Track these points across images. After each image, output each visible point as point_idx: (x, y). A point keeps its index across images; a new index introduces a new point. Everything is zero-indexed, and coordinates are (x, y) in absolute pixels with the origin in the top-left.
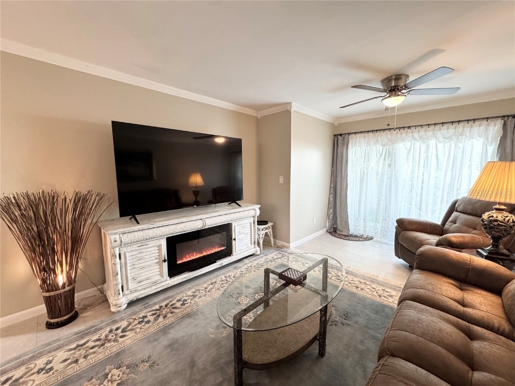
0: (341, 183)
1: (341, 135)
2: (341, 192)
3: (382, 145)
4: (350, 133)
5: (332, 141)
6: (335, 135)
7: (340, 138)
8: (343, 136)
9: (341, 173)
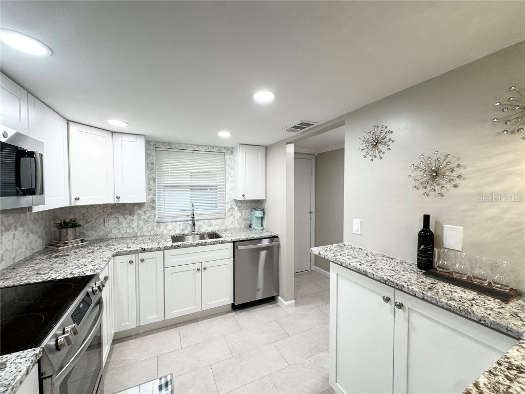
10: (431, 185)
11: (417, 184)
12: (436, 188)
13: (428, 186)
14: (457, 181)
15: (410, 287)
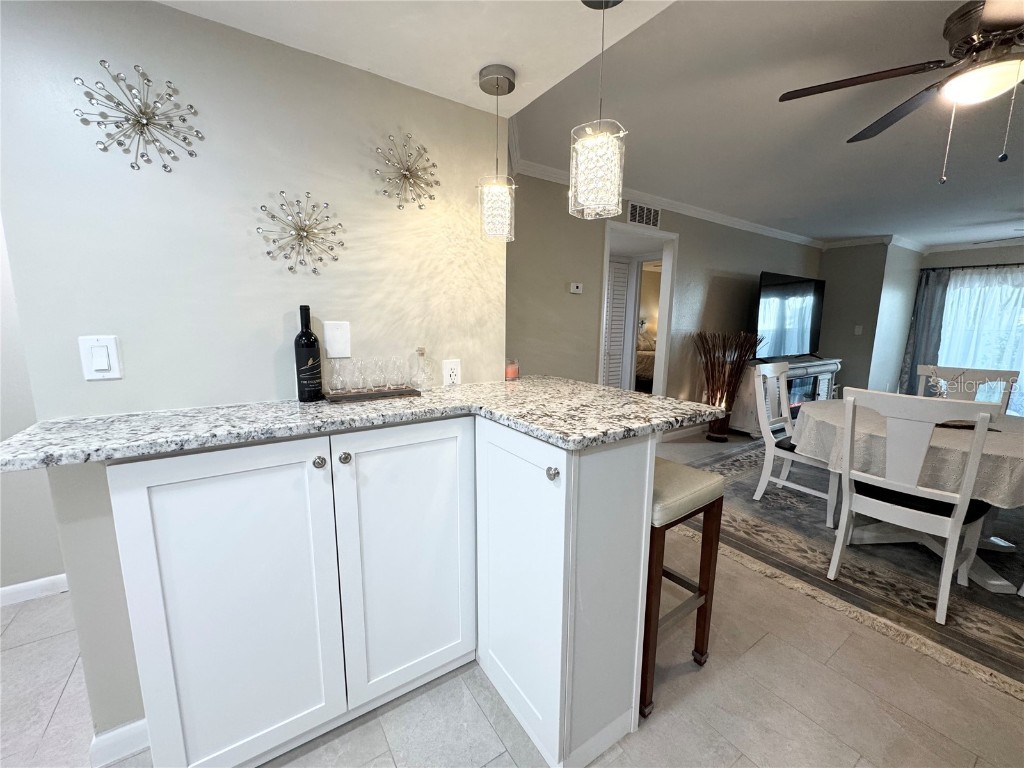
0: (928, 339)
1: (934, 270)
2: (926, 348)
3: (1013, 285)
4: (953, 268)
5: (917, 279)
6: (922, 270)
7: (932, 274)
8: (937, 271)
9: (929, 324)
10: (299, 253)
11: (272, 247)
12: (308, 259)
13: (294, 255)
14: (338, 251)
15: (364, 416)
